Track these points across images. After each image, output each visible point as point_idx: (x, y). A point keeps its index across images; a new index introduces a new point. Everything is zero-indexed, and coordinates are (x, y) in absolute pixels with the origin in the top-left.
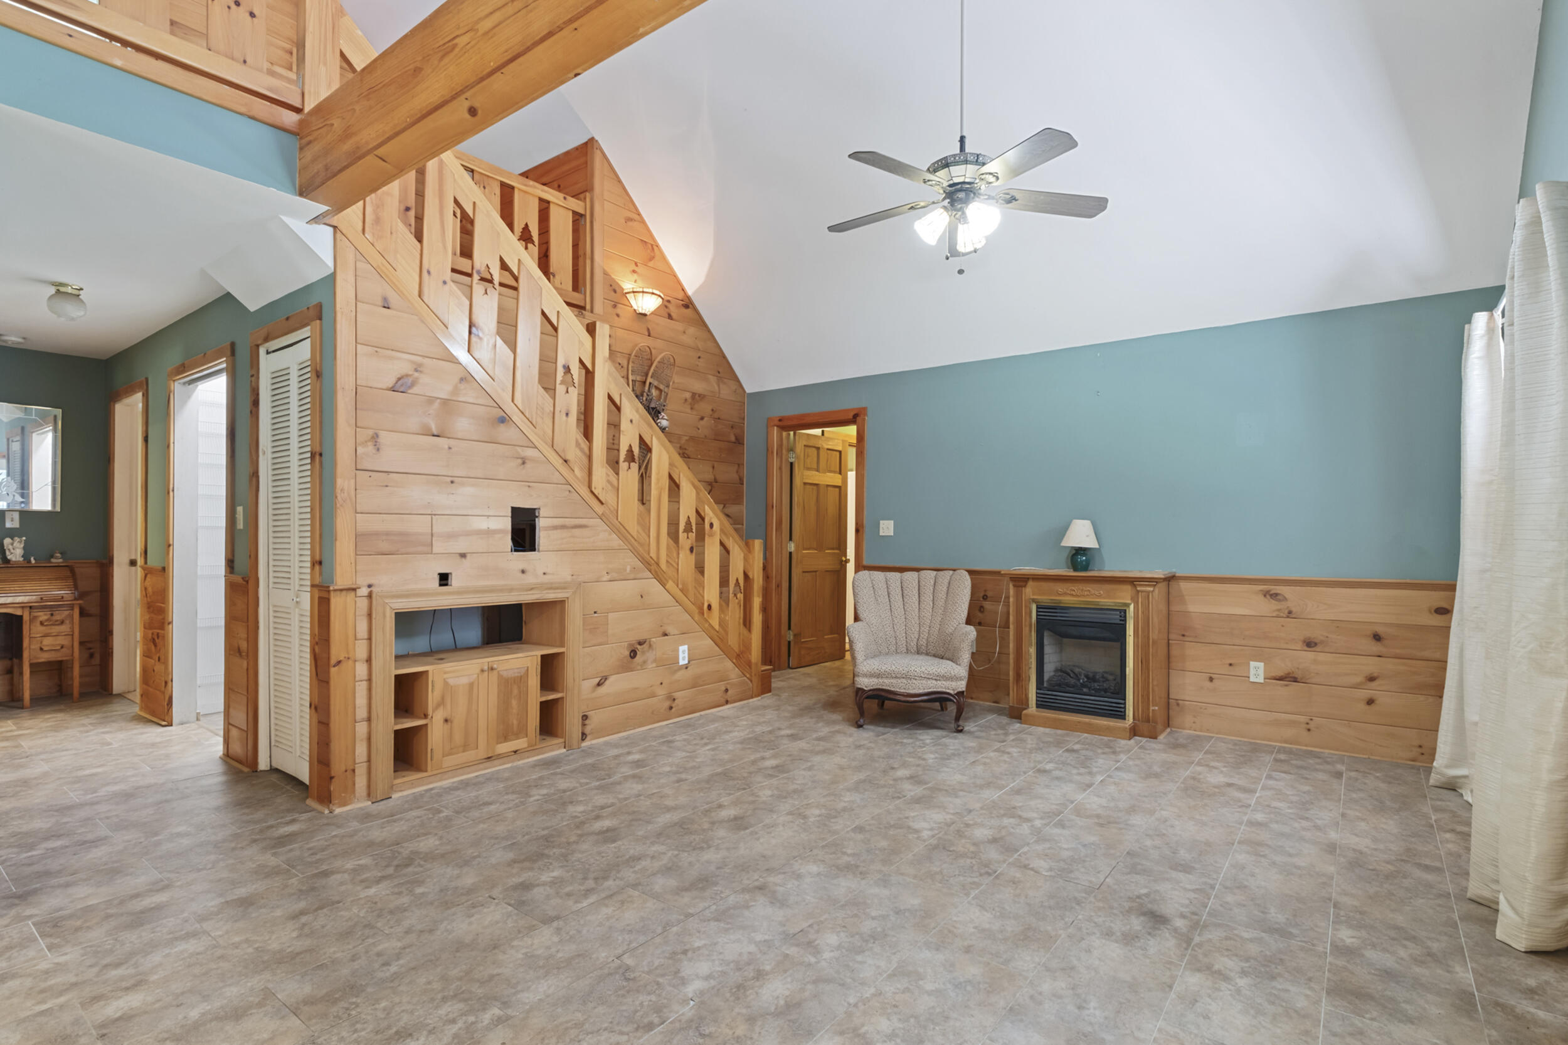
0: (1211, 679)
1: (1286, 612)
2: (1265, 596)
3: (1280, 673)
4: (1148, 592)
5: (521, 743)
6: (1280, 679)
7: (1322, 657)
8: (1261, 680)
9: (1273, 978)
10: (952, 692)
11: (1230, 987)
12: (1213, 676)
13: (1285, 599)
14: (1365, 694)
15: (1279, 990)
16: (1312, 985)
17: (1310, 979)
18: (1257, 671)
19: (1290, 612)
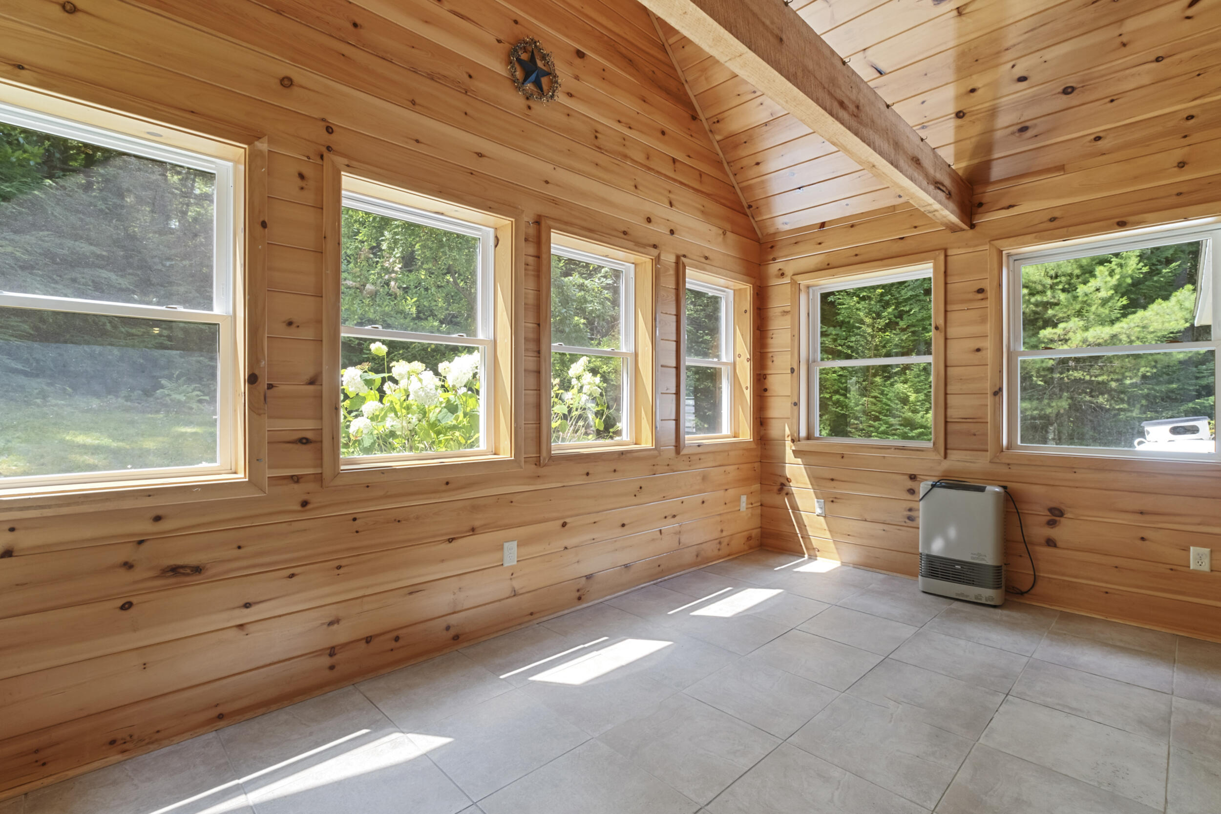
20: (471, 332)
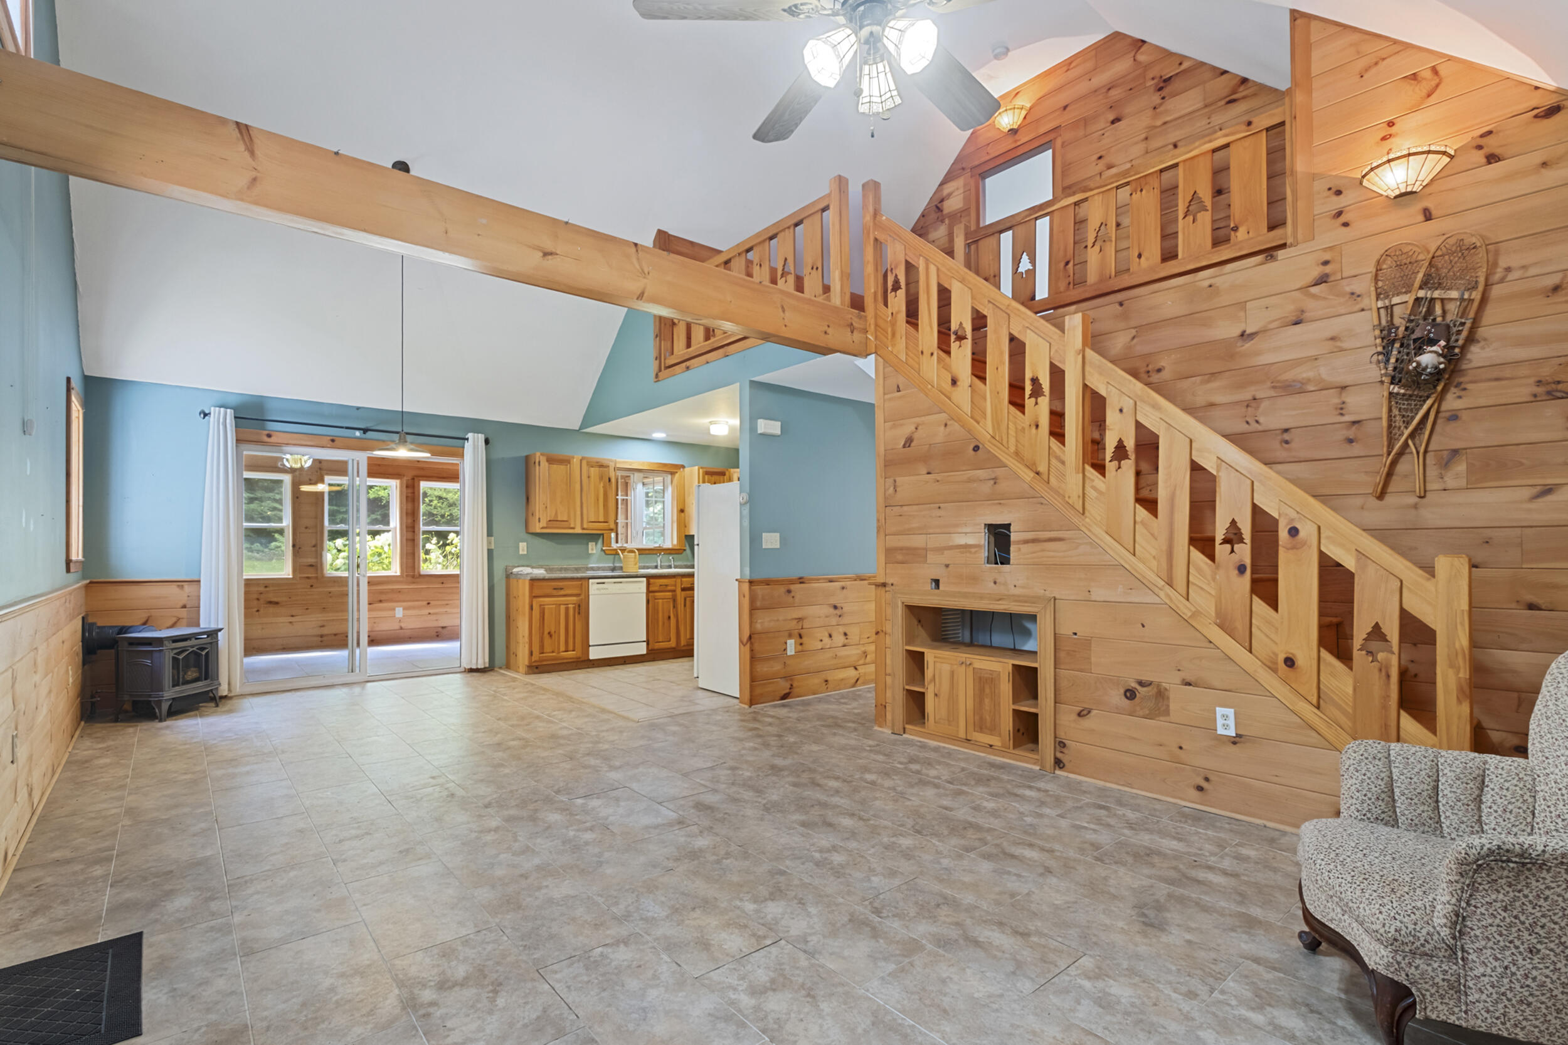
5: (995, 741)
9: (304, 1005)
11: (335, 971)
15: (293, 998)
16: (265, 1024)
17: (268, 1028)
20: (388, 524)
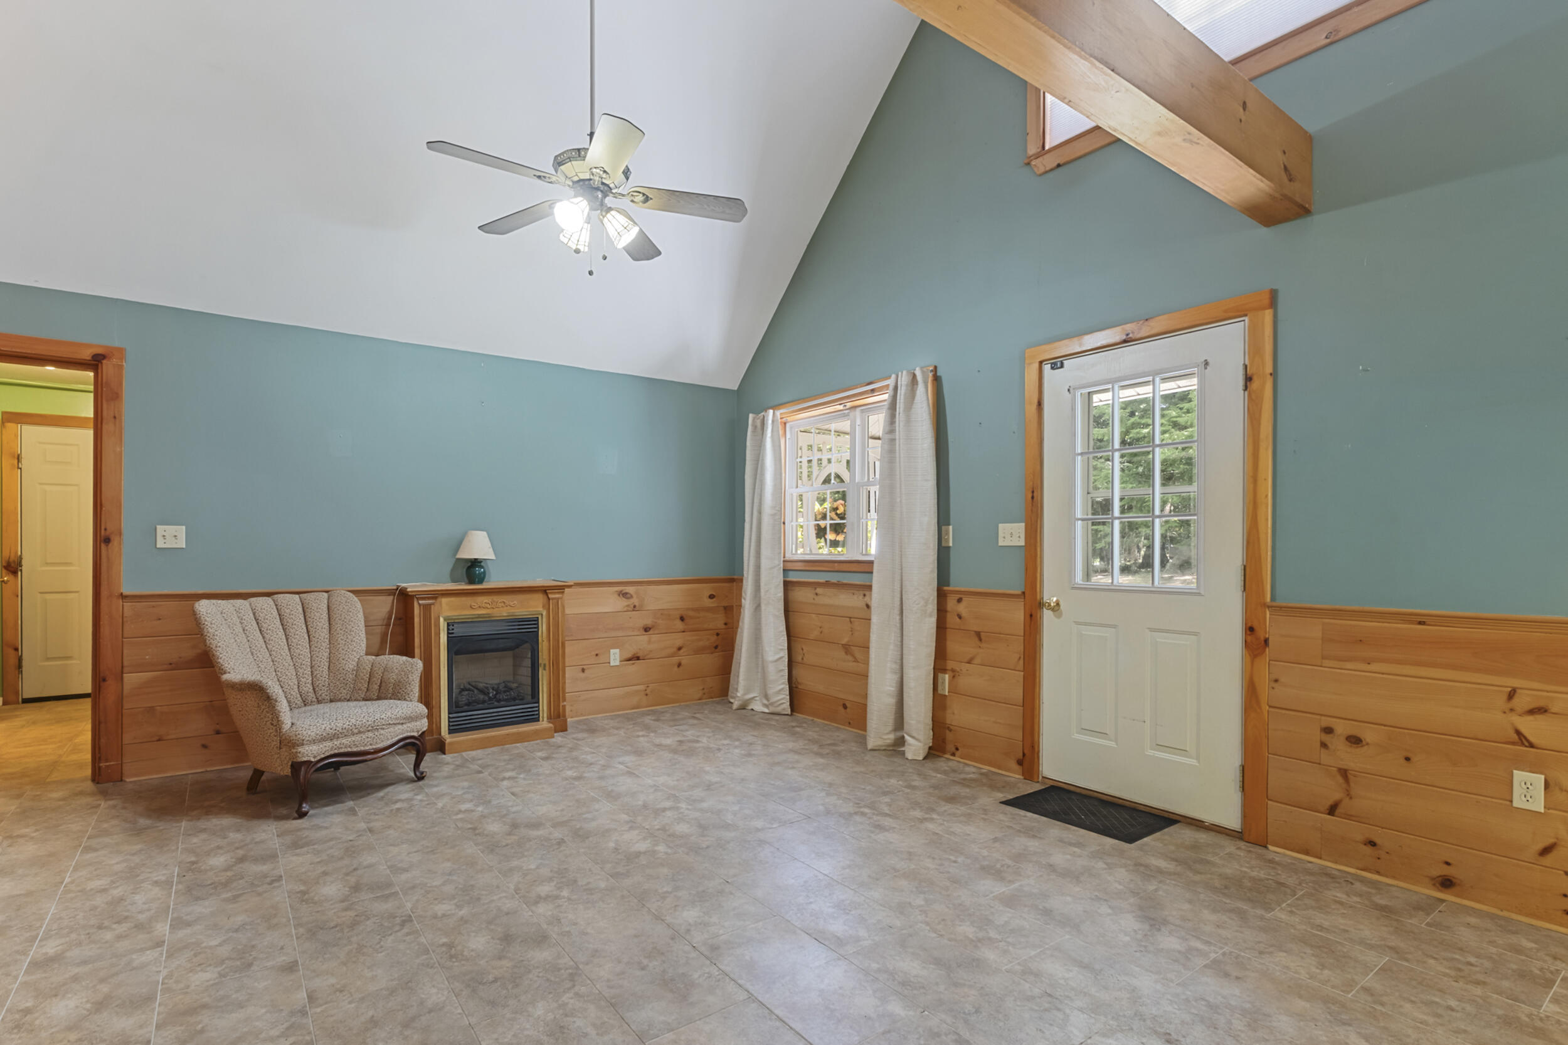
0: (583, 670)
1: (632, 606)
2: (619, 595)
3: (629, 655)
4: (558, 599)
6: (629, 660)
7: (655, 638)
8: (617, 663)
10: (415, 734)
12: (584, 667)
13: (632, 597)
14: (675, 660)
18: (615, 657)
19: (635, 607)
